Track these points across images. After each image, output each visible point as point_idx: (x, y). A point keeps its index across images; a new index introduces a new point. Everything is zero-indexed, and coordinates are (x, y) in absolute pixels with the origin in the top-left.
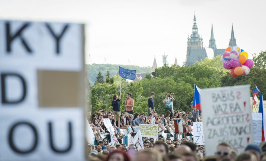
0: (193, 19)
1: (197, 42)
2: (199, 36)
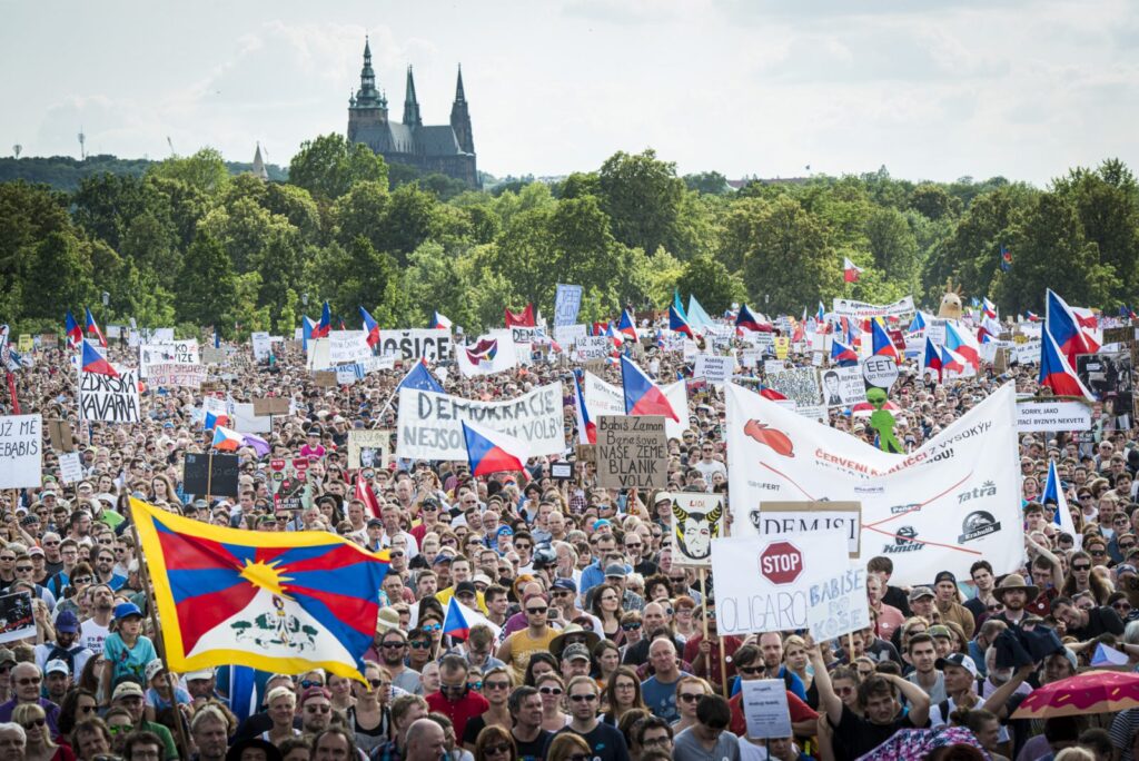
0: (363, 53)
1: (373, 110)
2: (377, 93)
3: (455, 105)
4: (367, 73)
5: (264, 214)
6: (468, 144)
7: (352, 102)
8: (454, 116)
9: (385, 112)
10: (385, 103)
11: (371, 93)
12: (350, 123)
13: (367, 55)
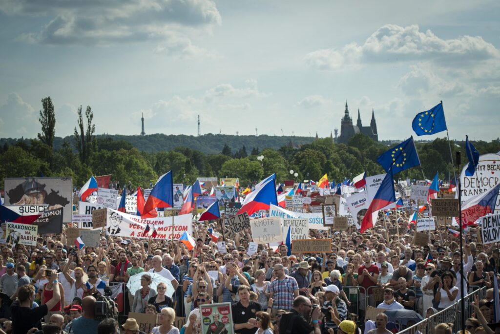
1: (348, 122)
2: (349, 117)
3: (372, 120)
4: (347, 111)
5: (348, 154)
6: (376, 132)
7: (342, 120)
8: (371, 124)
9: (352, 123)
10: (352, 120)
11: (348, 118)
12: (342, 126)
13: (346, 106)
